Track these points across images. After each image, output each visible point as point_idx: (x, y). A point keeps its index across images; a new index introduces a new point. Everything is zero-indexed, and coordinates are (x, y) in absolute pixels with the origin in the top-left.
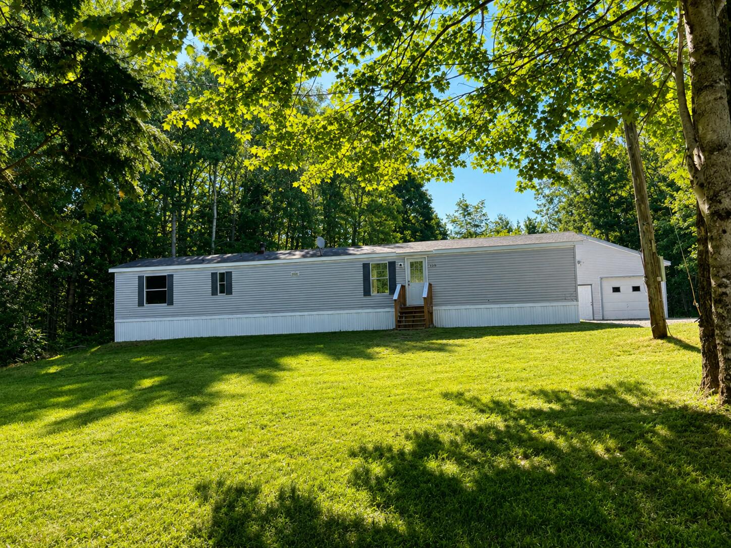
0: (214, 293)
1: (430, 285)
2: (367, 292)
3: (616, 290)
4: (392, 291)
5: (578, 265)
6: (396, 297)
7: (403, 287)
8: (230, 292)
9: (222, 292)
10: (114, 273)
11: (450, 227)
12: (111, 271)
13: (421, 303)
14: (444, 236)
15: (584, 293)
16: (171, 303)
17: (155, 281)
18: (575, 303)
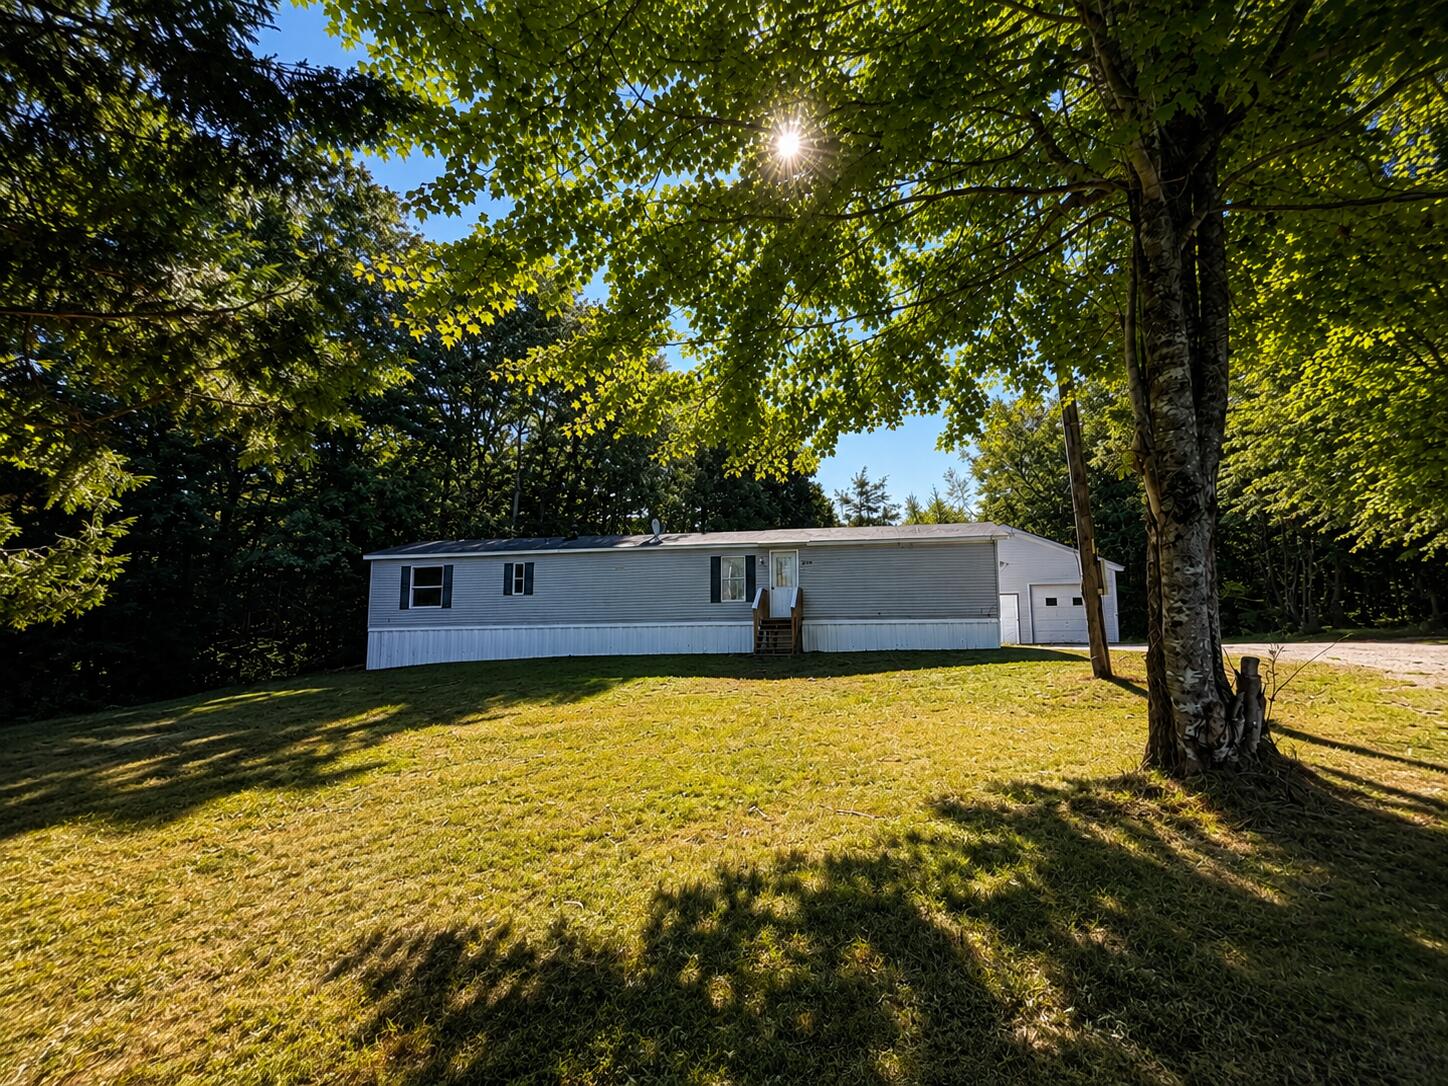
0: (507, 591)
1: (800, 591)
2: (716, 596)
3: (1051, 602)
4: (750, 598)
5: (1000, 569)
6: (755, 605)
7: (765, 593)
8: (529, 591)
9: (518, 590)
10: (369, 561)
11: (839, 511)
12: (365, 558)
13: (787, 614)
14: (830, 522)
15: (1008, 606)
16: (447, 605)
17: (424, 575)
18: (994, 620)
